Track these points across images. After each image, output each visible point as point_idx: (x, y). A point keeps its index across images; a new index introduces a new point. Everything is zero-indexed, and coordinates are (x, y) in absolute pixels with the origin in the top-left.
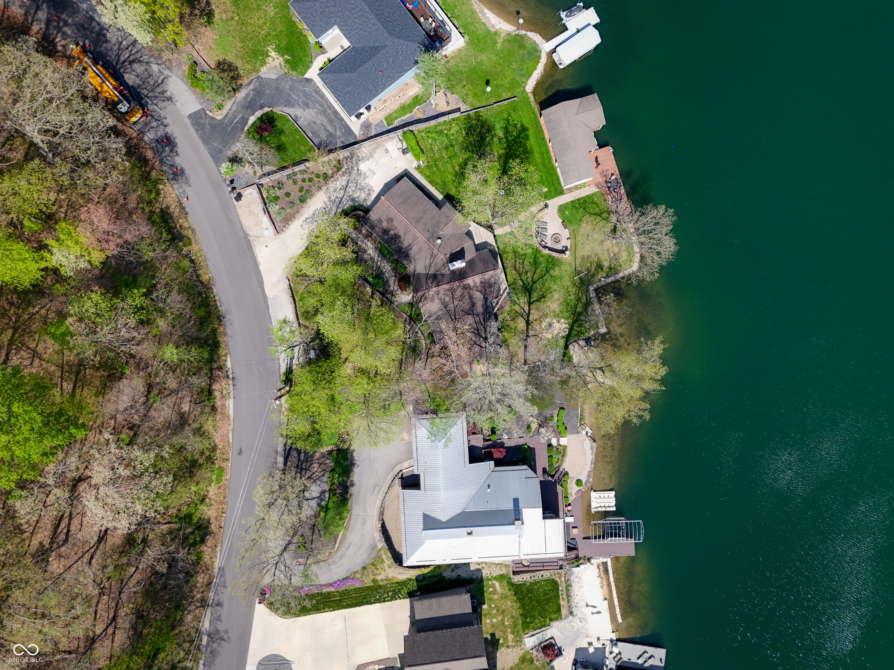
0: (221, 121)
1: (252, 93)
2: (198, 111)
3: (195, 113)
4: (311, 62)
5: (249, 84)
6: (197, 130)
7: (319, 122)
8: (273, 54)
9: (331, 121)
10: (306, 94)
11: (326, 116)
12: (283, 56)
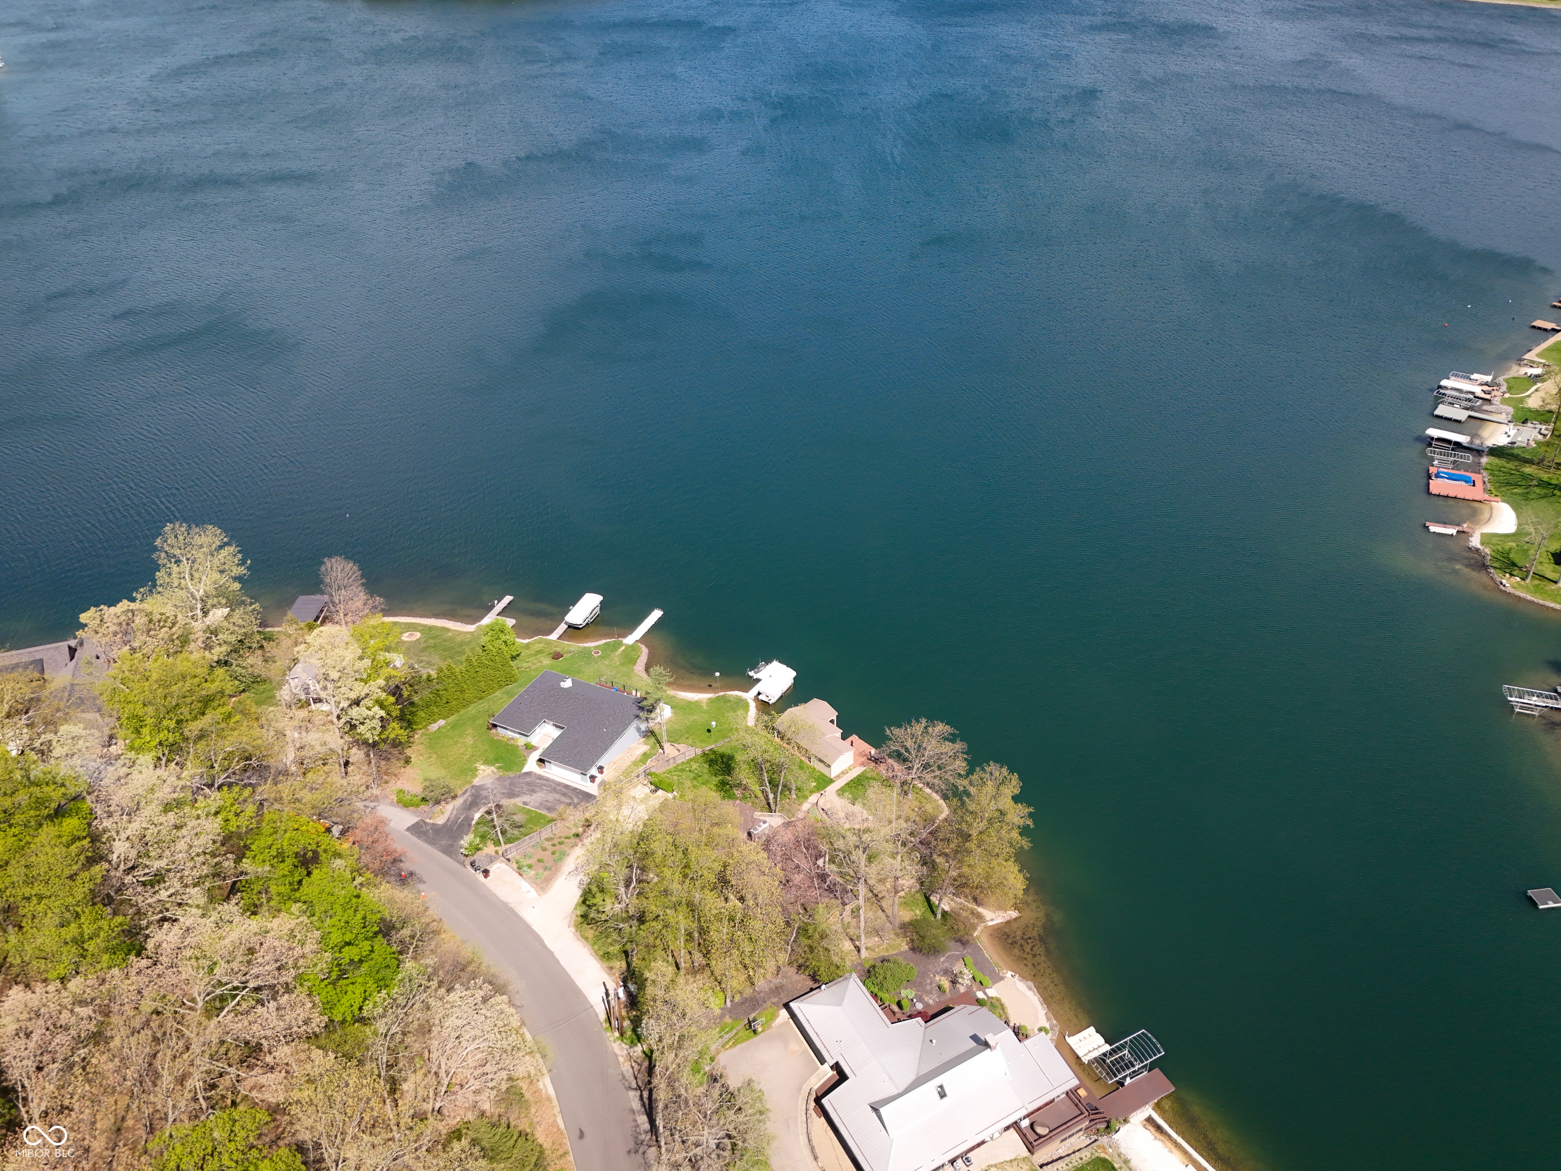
0: (445, 825)
1: (470, 798)
2: (417, 823)
3: (413, 825)
4: (526, 760)
5: (464, 793)
6: (419, 838)
7: (551, 799)
8: (482, 767)
9: (564, 795)
10: (528, 784)
11: (557, 793)
12: (493, 765)
